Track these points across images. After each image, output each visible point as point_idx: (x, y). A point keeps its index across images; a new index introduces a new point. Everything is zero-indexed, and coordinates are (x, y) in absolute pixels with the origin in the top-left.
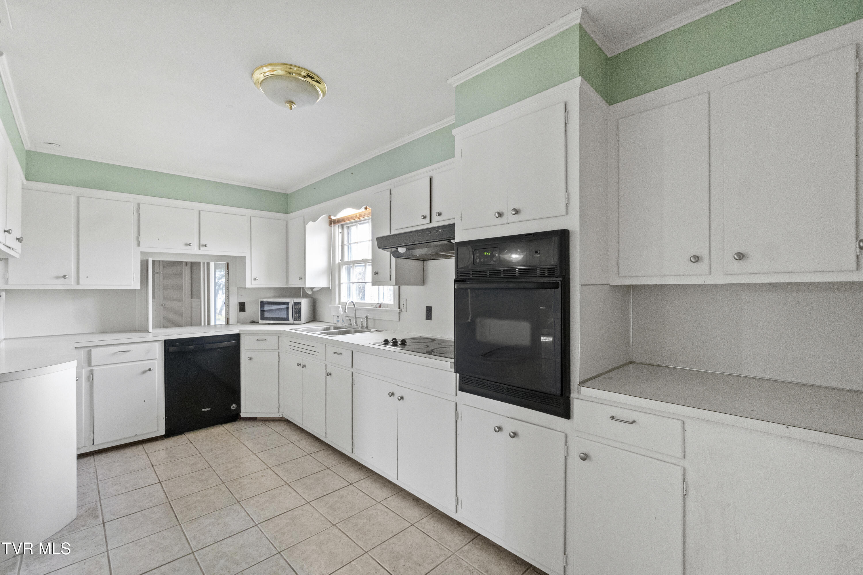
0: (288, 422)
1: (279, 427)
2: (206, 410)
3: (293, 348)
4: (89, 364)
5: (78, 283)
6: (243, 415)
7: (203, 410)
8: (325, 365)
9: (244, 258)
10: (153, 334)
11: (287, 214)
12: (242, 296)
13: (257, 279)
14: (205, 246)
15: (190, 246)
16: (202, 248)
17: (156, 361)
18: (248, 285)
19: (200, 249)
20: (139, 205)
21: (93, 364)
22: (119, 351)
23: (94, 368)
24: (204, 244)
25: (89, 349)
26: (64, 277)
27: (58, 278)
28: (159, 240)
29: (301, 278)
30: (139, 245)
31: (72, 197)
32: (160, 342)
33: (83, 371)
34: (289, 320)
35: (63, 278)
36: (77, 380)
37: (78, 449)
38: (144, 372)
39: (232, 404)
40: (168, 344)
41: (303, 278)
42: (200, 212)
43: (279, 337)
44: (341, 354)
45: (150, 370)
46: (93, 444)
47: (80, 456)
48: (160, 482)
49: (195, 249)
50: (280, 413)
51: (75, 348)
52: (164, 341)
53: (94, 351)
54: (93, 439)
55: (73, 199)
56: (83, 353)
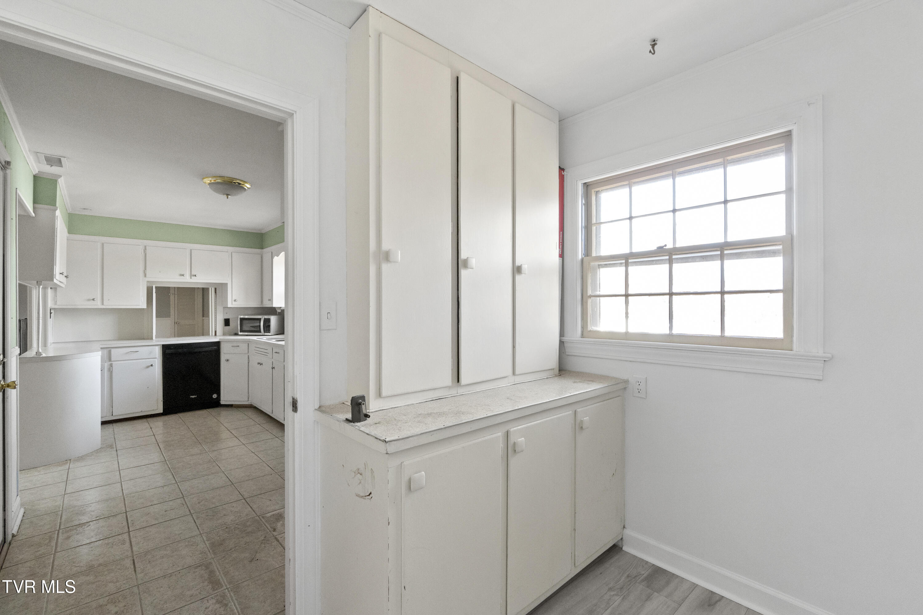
0: (255, 408)
1: (250, 413)
2: (193, 397)
3: (257, 352)
4: (110, 360)
5: (103, 304)
6: (222, 402)
7: (191, 397)
8: (272, 362)
9: (226, 284)
10: (156, 340)
11: (263, 250)
12: (227, 313)
13: (236, 300)
14: (195, 276)
15: (184, 276)
16: (192, 277)
17: (156, 360)
18: (230, 305)
19: (191, 278)
20: (145, 247)
21: (112, 359)
22: (131, 352)
23: (113, 363)
24: (195, 274)
25: (109, 349)
26: (93, 299)
27: (89, 300)
28: (160, 272)
29: (270, 300)
30: (145, 276)
31: (99, 243)
32: (159, 346)
33: (106, 365)
34: (261, 332)
35: (92, 301)
36: (101, 370)
37: (102, 417)
38: (148, 367)
39: (213, 394)
40: (165, 348)
41: (271, 300)
42: (191, 250)
43: (248, 344)
44: (279, 353)
45: (152, 365)
46: (112, 415)
47: (103, 423)
48: (154, 435)
49: (188, 278)
50: (249, 401)
51: (101, 348)
52: (162, 345)
53: (113, 350)
54: (112, 412)
55: (99, 245)
56: (106, 351)
